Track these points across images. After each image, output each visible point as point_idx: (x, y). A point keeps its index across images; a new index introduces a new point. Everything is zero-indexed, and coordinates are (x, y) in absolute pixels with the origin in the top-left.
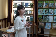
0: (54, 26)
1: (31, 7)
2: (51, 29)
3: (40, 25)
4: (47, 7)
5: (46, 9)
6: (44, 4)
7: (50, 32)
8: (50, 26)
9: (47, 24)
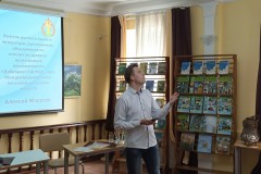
0: (220, 145)
1: (160, 90)
2: (213, 153)
3: (185, 141)
4: (199, 91)
5: (197, 98)
6: (192, 84)
7: (214, 164)
8: (209, 146)
9: (201, 138)
